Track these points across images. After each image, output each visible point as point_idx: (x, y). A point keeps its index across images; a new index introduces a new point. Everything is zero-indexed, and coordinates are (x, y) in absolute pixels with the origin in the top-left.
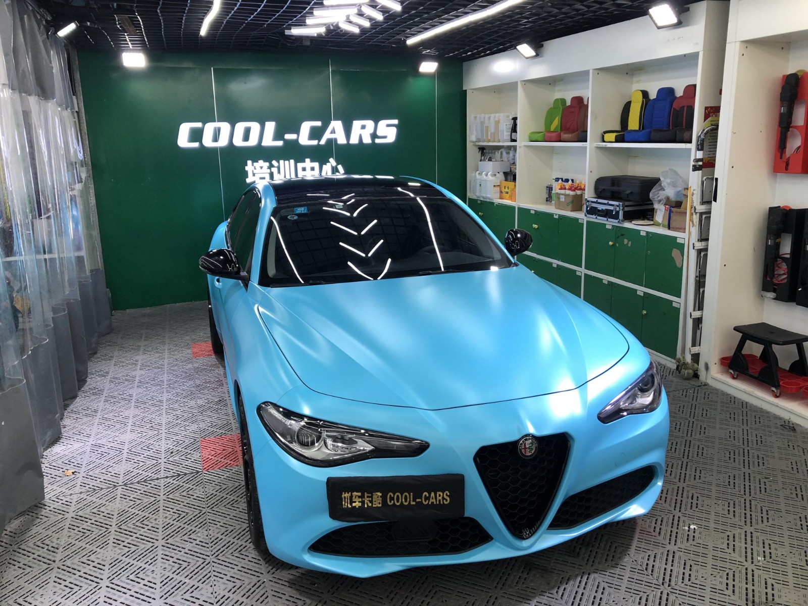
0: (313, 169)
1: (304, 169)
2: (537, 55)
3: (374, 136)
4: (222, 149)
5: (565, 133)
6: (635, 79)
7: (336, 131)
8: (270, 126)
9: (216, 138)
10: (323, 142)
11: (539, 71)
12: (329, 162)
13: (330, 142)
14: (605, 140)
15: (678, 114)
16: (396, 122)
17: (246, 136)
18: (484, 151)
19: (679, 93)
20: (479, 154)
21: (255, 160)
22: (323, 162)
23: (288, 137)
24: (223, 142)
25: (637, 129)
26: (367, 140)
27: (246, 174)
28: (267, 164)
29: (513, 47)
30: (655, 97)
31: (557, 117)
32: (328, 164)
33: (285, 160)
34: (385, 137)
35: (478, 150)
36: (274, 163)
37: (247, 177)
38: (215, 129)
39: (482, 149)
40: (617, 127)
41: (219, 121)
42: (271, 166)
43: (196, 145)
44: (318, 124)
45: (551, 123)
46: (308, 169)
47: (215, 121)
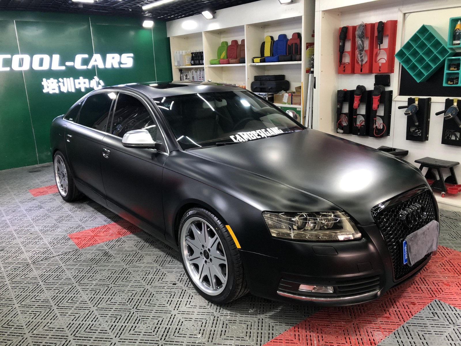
0: (85, 83)
1: (79, 83)
2: (214, 17)
3: (120, 63)
4: (25, 72)
5: (231, 59)
6: (266, 30)
7: (97, 60)
8: (56, 58)
9: (21, 65)
10: (90, 67)
11: (215, 26)
12: (94, 78)
13: (94, 67)
14: (254, 62)
15: (290, 47)
16: (132, 55)
17: (41, 64)
18: (182, 71)
19: (290, 37)
20: (180, 73)
21: (48, 78)
22: (91, 78)
23: (68, 64)
24: (26, 67)
25: (269, 55)
26: (116, 66)
27: (42, 87)
28: (56, 81)
29: (200, 13)
30: (277, 39)
31: (224, 52)
32: (93, 80)
33: (67, 78)
34: (126, 64)
35: (179, 71)
36: (60, 79)
37: (43, 89)
38: (20, 58)
39: (181, 70)
40: (259, 55)
41: (22, 54)
42: (59, 82)
43: (8, 69)
44: (86, 56)
45: (221, 55)
46: (82, 83)
47: (19, 54)
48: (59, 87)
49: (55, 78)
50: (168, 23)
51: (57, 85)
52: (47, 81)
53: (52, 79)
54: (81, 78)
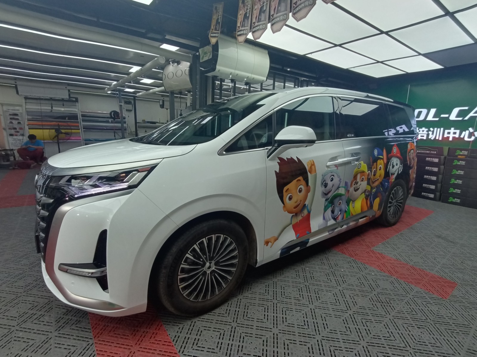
0: (455, 133)
1: (449, 133)
8: (433, 111)
10: (466, 118)
17: (419, 116)
21: (421, 128)
22: (463, 130)
23: (443, 116)
32: (467, 131)
33: (438, 128)
36: (431, 129)
42: (428, 131)
44: (466, 108)
46: (452, 133)
48: (428, 135)
49: (426, 128)
51: (427, 133)
52: (419, 130)
53: (424, 129)
54: (452, 129)
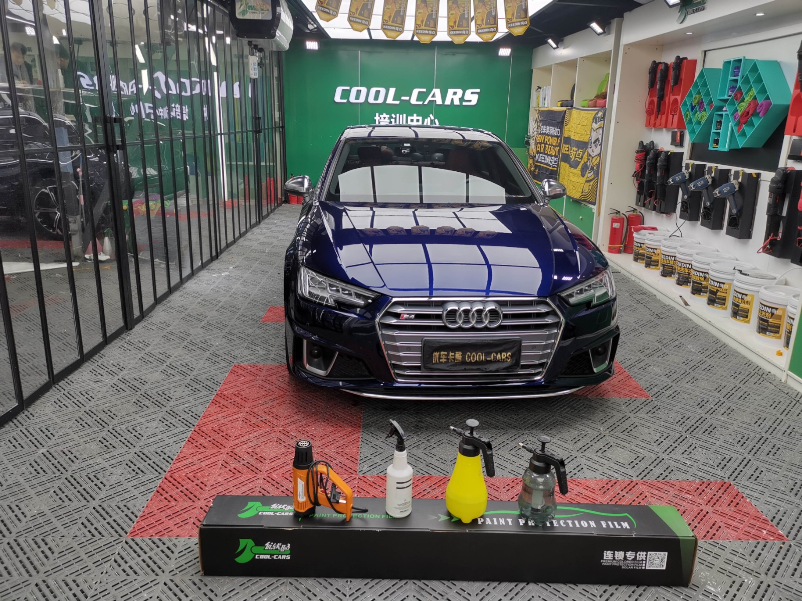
0: (418, 121)
2: (557, 47)
3: (462, 99)
7: (435, 95)
8: (392, 91)
9: (357, 98)
10: (426, 103)
12: (429, 116)
13: (431, 103)
16: (478, 90)
17: (377, 96)
21: (380, 113)
22: (425, 116)
23: (403, 98)
24: (362, 99)
26: (457, 102)
28: (388, 116)
33: (400, 114)
34: (470, 101)
36: (393, 116)
38: (358, 91)
41: (360, 86)
42: (391, 118)
43: (345, 101)
44: (424, 90)
46: (415, 121)
47: (358, 86)
50: (534, 50)
51: (389, 121)
53: (384, 115)
54: (415, 115)
